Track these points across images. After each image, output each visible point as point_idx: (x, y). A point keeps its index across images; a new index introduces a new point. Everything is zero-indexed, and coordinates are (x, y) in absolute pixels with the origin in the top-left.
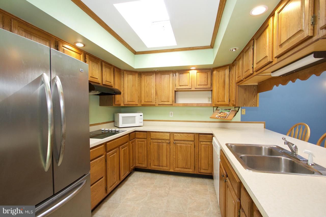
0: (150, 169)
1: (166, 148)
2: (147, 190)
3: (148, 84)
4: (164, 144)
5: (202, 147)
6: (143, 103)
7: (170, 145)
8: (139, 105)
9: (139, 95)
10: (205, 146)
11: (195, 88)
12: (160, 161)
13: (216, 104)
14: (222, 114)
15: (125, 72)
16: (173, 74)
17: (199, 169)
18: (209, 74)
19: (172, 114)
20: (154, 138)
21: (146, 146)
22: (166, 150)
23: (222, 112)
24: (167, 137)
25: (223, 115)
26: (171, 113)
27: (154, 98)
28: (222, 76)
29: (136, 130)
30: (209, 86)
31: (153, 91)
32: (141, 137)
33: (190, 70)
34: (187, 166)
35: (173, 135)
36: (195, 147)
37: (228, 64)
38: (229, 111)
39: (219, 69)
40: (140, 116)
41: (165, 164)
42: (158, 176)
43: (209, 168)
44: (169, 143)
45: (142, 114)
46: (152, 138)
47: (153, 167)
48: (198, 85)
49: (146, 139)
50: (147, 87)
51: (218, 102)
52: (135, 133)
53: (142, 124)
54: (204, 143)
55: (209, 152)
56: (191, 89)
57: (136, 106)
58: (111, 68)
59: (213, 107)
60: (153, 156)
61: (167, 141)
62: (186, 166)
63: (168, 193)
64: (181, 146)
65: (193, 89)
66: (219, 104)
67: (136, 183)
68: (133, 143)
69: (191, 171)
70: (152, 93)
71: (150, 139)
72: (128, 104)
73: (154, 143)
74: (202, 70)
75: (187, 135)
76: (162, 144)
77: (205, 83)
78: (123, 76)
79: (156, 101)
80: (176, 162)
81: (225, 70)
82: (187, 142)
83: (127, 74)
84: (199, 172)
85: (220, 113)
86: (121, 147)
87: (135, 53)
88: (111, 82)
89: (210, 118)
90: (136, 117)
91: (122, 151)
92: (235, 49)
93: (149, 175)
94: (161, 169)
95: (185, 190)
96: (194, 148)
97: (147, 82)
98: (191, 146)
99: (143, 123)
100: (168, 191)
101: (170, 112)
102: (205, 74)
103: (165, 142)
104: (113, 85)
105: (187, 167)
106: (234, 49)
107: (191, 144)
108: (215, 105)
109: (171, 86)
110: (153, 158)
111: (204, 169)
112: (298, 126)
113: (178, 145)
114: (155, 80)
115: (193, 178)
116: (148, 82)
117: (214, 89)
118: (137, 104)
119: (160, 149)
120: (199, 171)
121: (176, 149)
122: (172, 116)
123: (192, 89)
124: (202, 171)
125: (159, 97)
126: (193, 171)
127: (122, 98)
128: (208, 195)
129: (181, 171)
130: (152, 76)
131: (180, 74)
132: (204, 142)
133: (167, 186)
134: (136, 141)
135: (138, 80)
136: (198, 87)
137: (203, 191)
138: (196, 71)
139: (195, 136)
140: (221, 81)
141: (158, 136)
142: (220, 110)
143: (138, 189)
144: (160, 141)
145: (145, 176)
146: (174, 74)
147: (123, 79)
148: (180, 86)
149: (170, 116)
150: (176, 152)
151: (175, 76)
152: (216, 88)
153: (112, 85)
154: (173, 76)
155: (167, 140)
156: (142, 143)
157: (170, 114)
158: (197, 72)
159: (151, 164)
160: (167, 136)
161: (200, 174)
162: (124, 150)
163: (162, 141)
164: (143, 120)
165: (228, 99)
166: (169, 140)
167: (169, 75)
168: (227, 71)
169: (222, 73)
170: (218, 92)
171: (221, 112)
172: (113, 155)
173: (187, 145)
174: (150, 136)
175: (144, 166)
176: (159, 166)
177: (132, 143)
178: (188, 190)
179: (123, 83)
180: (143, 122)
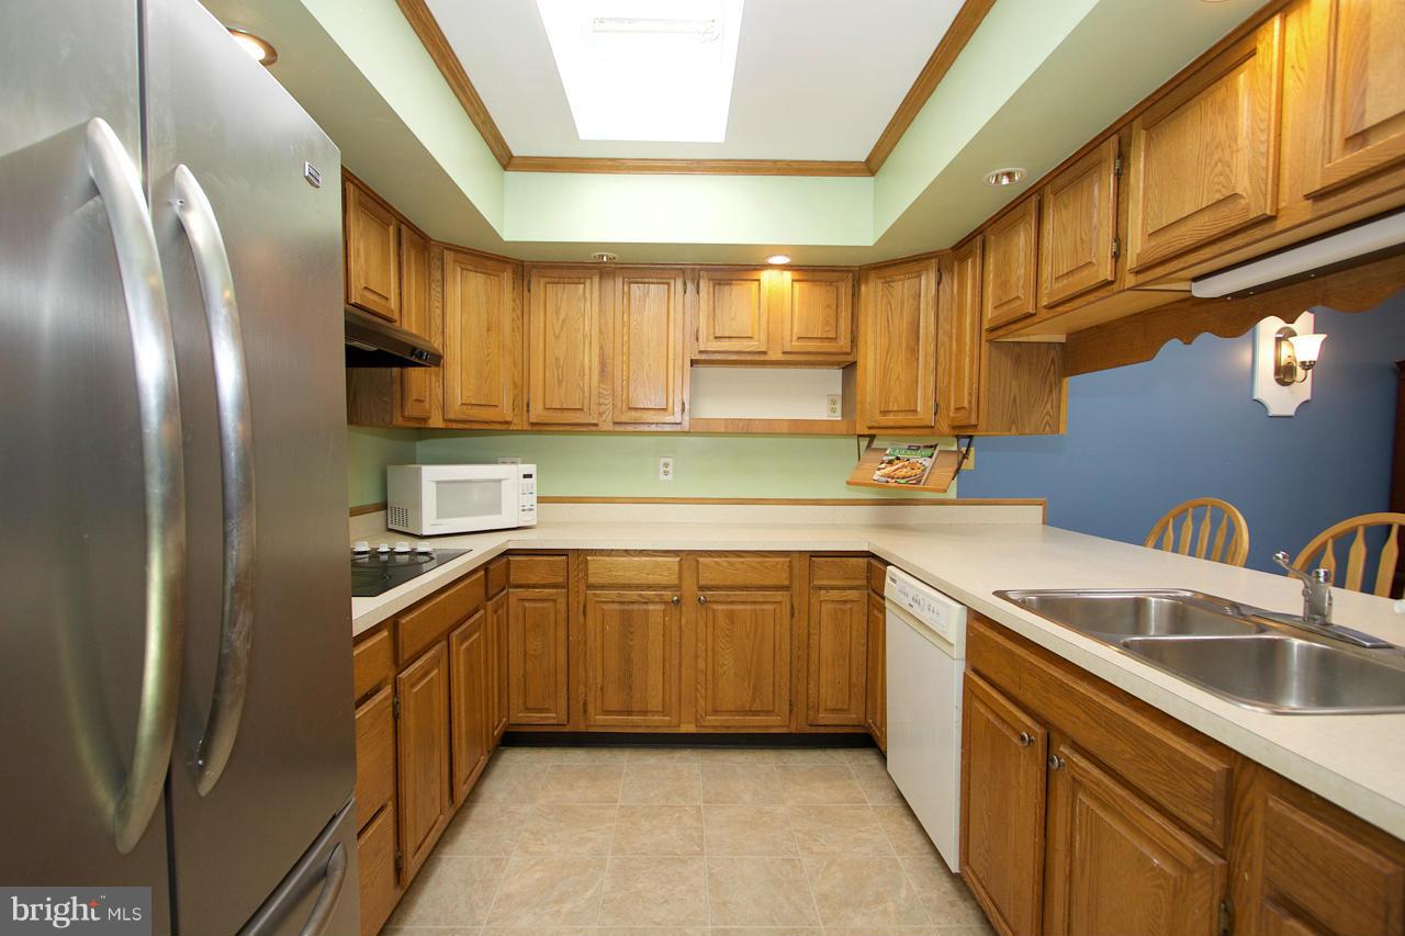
0: (582, 729)
1: (661, 627)
2: (592, 835)
3: (564, 321)
4: (651, 607)
5: (824, 614)
6: (537, 412)
7: (681, 610)
8: (518, 425)
9: (516, 374)
10: (838, 606)
11: (784, 353)
12: (631, 688)
13: (875, 424)
14: (900, 465)
15: (448, 256)
16: (685, 284)
17: (811, 713)
18: (845, 289)
19: (670, 469)
20: (605, 580)
21: (563, 623)
22: (664, 636)
23: (898, 458)
24: (667, 571)
25: (905, 470)
26: (666, 465)
27: (595, 392)
28: (902, 304)
29: (512, 546)
30: (844, 343)
31: (590, 359)
32: (534, 580)
33: (761, 270)
34: (758, 701)
35: (695, 563)
36: (792, 615)
37: (932, 250)
38: (929, 452)
39: (888, 272)
40: (525, 476)
41: (655, 702)
42: (624, 759)
43: (854, 702)
44: (678, 601)
45: (531, 468)
46: (592, 580)
47: (601, 722)
48: (799, 338)
49: (563, 587)
50: (557, 337)
51: (885, 413)
52: (509, 562)
53: (529, 519)
54: (834, 595)
55: (854, 633)
56: (765, 353)
57: (503, 428)
58: (388, 226)
59: (859, 436)
60: (599, 669)
61: (667, 594)
62: (754, 701)
63: (701, 837)
64: (731, 615)
65: (775, 355)
66: (891, 424)
67: (527, 809)
68: (500, 612)
69: (775, 723)
70: (583, 366)
71: (582, 587)
72: (465, 417)
73: (605, 606)
74: (816, 269)
75: (759, 562)
76: (645, 607)
77: (827, 328)
78: (439, 277)
79: (602, 408)
80: (710, 687)
81: (920, 276)
82: (759, 595)
83: (462, 269)
84: (811, 725)
85: (890, 462)
86: (457, 632)
87: (507, 161)
88: (387, 299)
89: (848, 483)
90: (503, 482)
91: (461, 652)
92: (1010, 175)
93: (577, 758)
94: (637, 726)
95: (766, 813)
96: (788, 616)
97: (557, 312)
98: (778, 611)
99: (534, 512)
100: (696, 828)
101: (663, 460)
102: (827, 291)
103: (657, 600)
104: (396, 316)
105: (756, 706)
106: (1003, 174)
107: (775, 602)
108: (870, 428)
109: (676, 336)
110: (599, 676)
111: (834, 710)
112: (1191, 510)
113: (720, 607)
114: (596, 308)
115: (784, 752)
116: (562, 317)
117: (866, 356)
118: (510, 419)
119: (632, 633)
120: (811, 718)
121: (710, 630)
122: (669, 477)
123: (772, 356)
124: (825, 718)
125: (620, 389)
126: (787, 723)
127: (433, 385)
128: (875, 825)
129: (728, 727)
130: (582, 286)
131: (719, 284)
132: (833, 588)
133: (683, 804)
134: (513, 601)
135: (514, 301)
136: (797, 345)
137: (846, 808)
138: (788, 276)
139: (796, 564)
140: (901, 324)
141: (626, 570)
142: (888, 452)
143: (550, 836)
144: (633, 594)
145: (559, 766)
146: (689, 285)
147: (439, 289)
148: (716, 338)
149: (662, 477)
150: (710, 642)
151: (695, 291)
152: (875, 354)
153: (392, 311)
154: (685, 292)
155: (666, 588)
156: (544, 608)
157: (662, 469)
158: (793, 281)
159: (591, 708)
160: (669, 569)
161: (814, 730)
162: (469, 650)
163: (640, 595)
164: (538, 498)
165: (932, 403)
166: (677, 587)
167: (668, 284)
168: (928, 282)
169: (902, 288)
170: (886, 371)
171: (893, 458)
172: (425, 681)
173: (757, 607)
174: (581, 575)
175: (550, 718)
176: (630, 713)
177: (496, 612)
178: (780, 809)
179: (438, 312)
180: (535, 507)
